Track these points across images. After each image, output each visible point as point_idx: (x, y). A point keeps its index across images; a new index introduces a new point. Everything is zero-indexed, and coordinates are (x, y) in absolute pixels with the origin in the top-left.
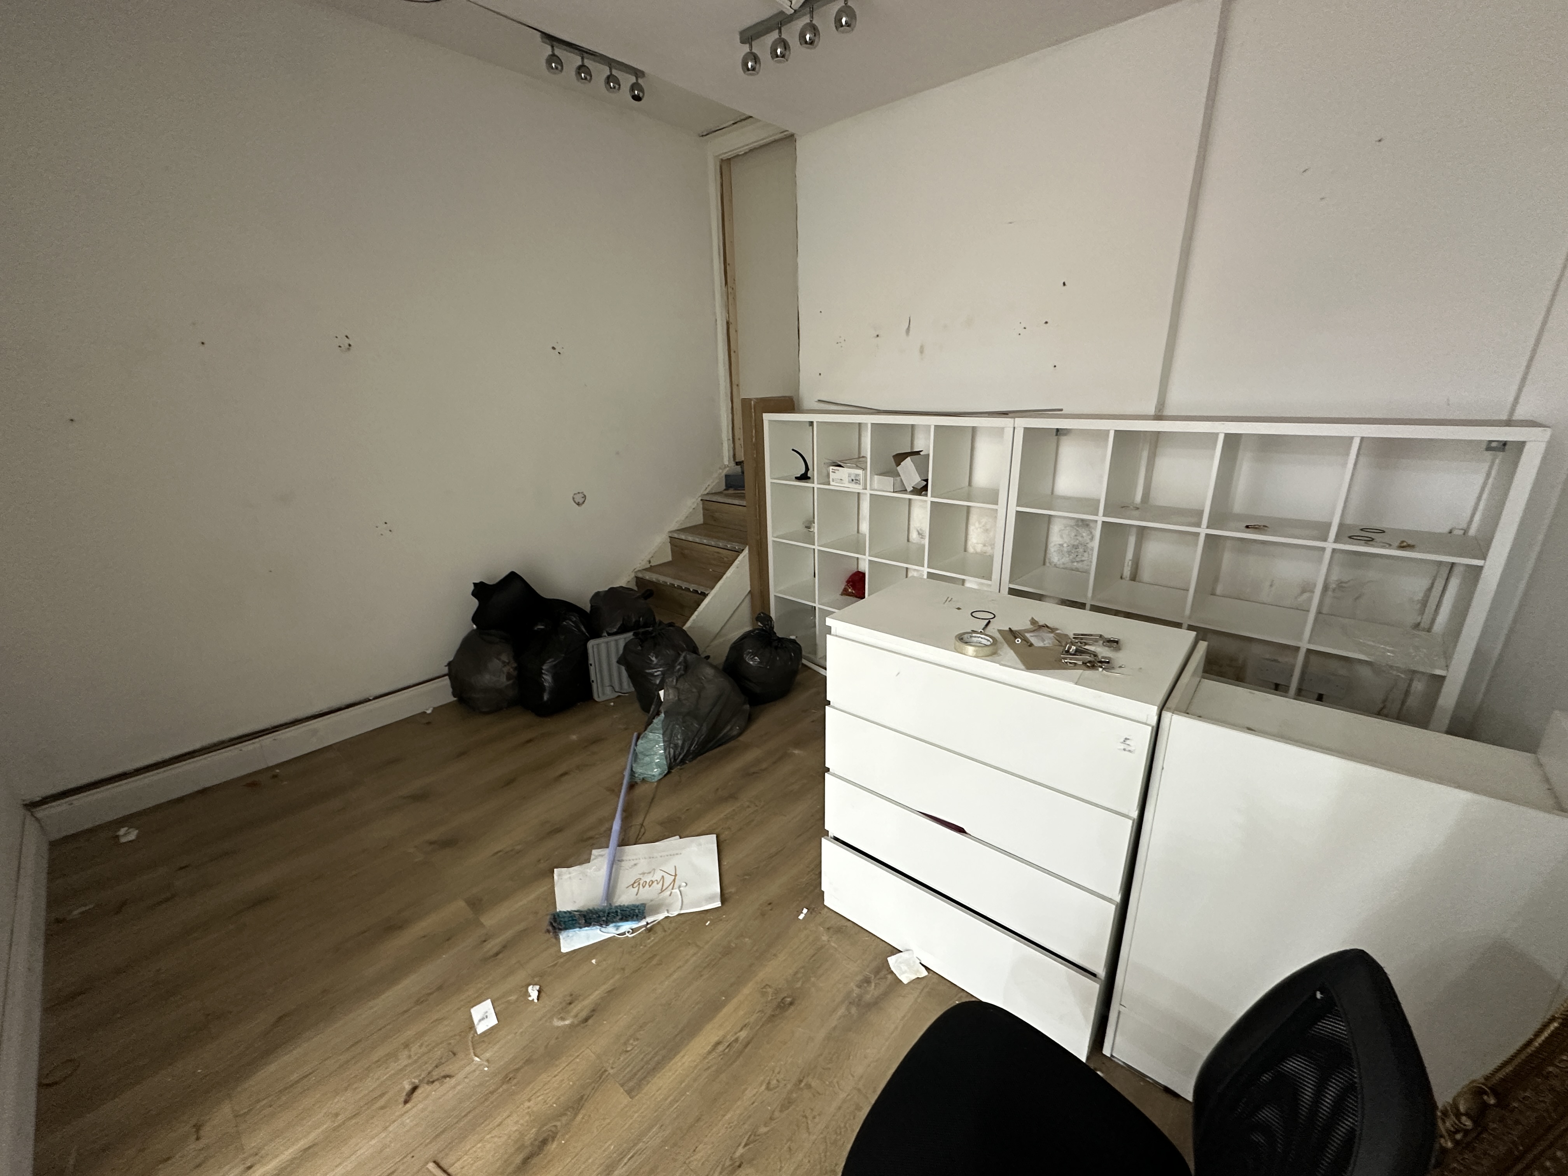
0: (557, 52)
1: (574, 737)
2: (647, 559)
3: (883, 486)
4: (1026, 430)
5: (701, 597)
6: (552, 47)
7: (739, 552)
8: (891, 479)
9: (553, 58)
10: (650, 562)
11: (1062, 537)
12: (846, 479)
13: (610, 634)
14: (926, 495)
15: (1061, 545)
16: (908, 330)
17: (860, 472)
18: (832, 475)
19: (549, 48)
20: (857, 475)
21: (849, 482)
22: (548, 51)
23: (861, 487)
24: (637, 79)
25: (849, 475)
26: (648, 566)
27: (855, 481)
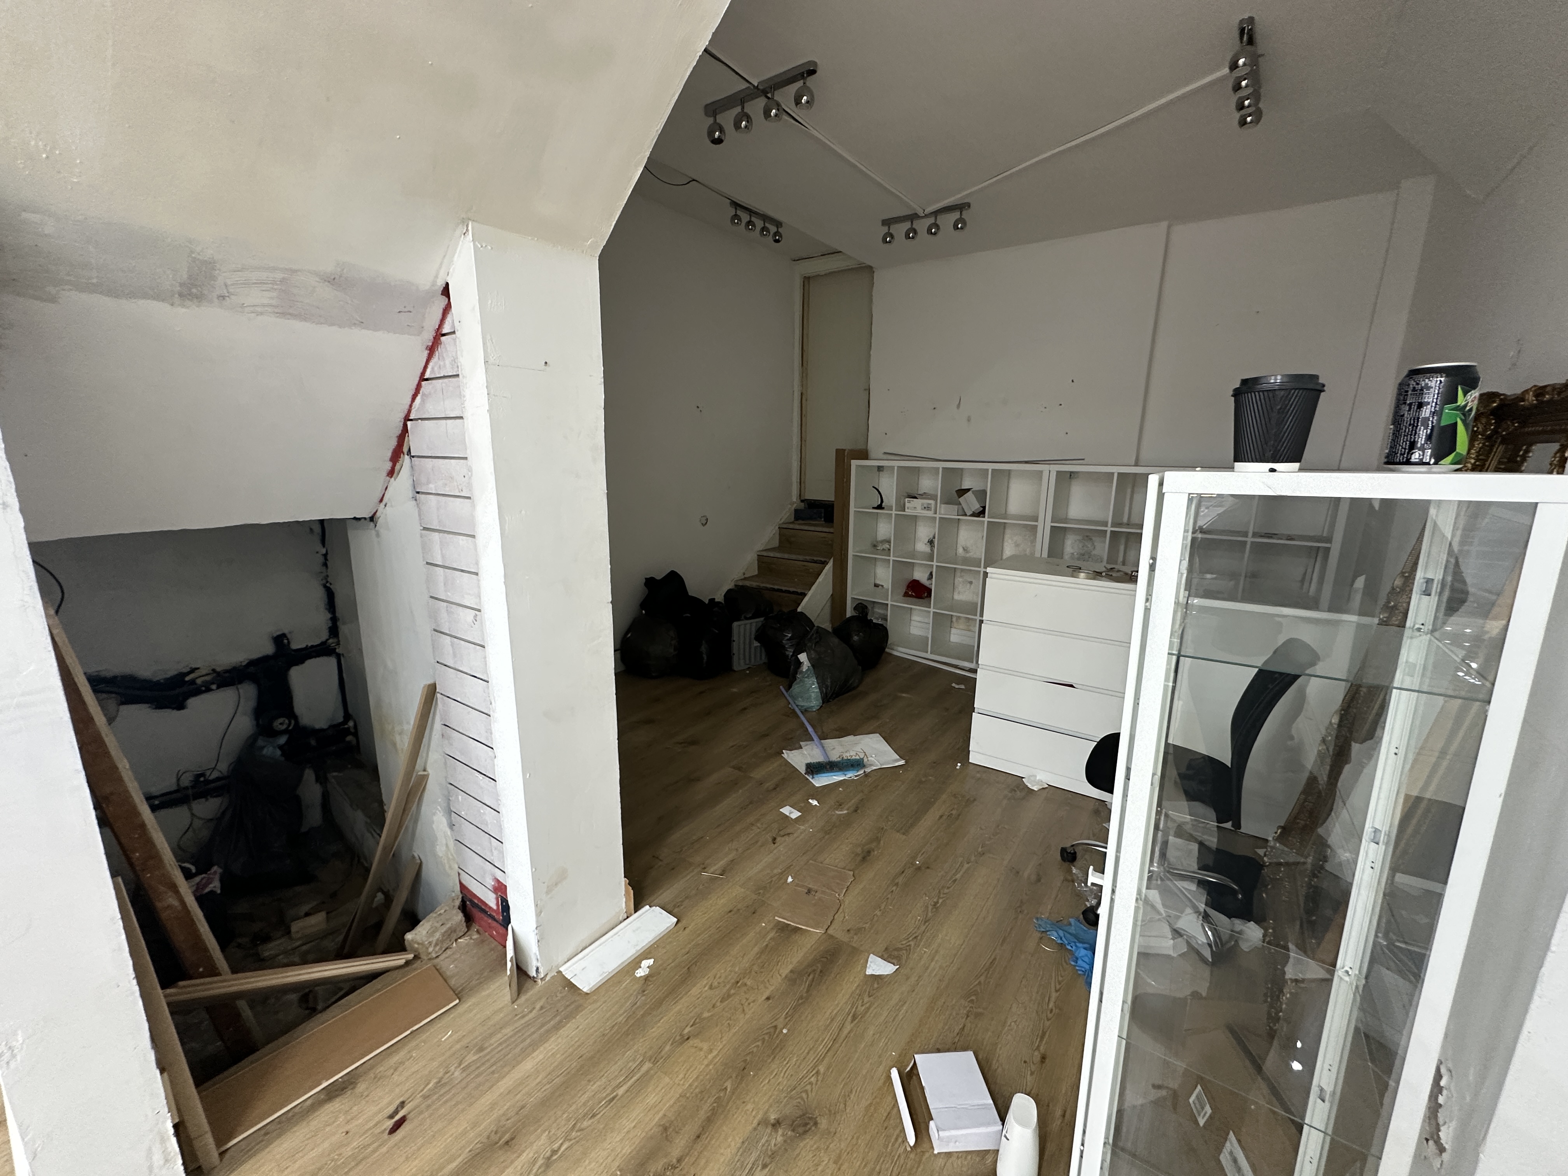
0: (739, 213)
1: (735, 690)
2: (742, 571)
3: (948, 512)
4: (1058, 472)
5: (800, 597)
6: (736, 209)
7: (825, 563)
8: (957, 506)
9: (736, 216)
10: (744, 574)
11: (1072, 548)
12: (919, 507)
13: (747, 619)
14: (984, 517)
15: (1073, 554)
16: (958, 406)
17: (932, 502)
18: (907, 505)
19: (734, 210)
20: (930, 504)
21: (922, 509)
22: (732, 212)
23: (932, 512)
24: (778, 228)
25: (922, 505)
26: (743, 577)
27: (928, 508)
